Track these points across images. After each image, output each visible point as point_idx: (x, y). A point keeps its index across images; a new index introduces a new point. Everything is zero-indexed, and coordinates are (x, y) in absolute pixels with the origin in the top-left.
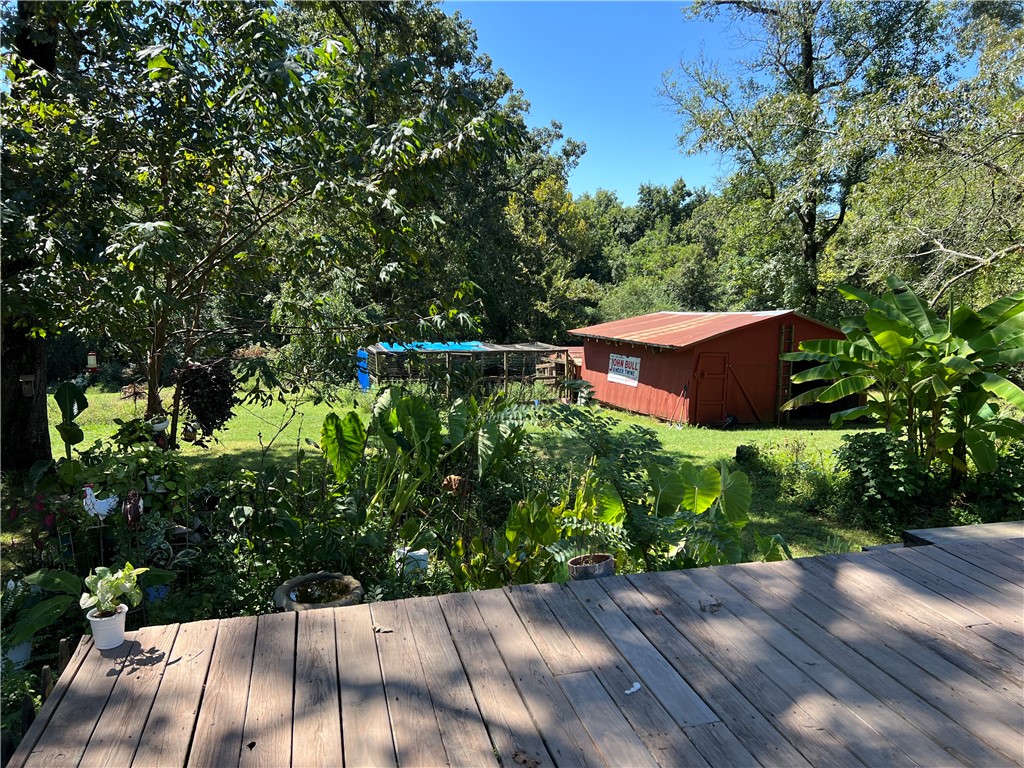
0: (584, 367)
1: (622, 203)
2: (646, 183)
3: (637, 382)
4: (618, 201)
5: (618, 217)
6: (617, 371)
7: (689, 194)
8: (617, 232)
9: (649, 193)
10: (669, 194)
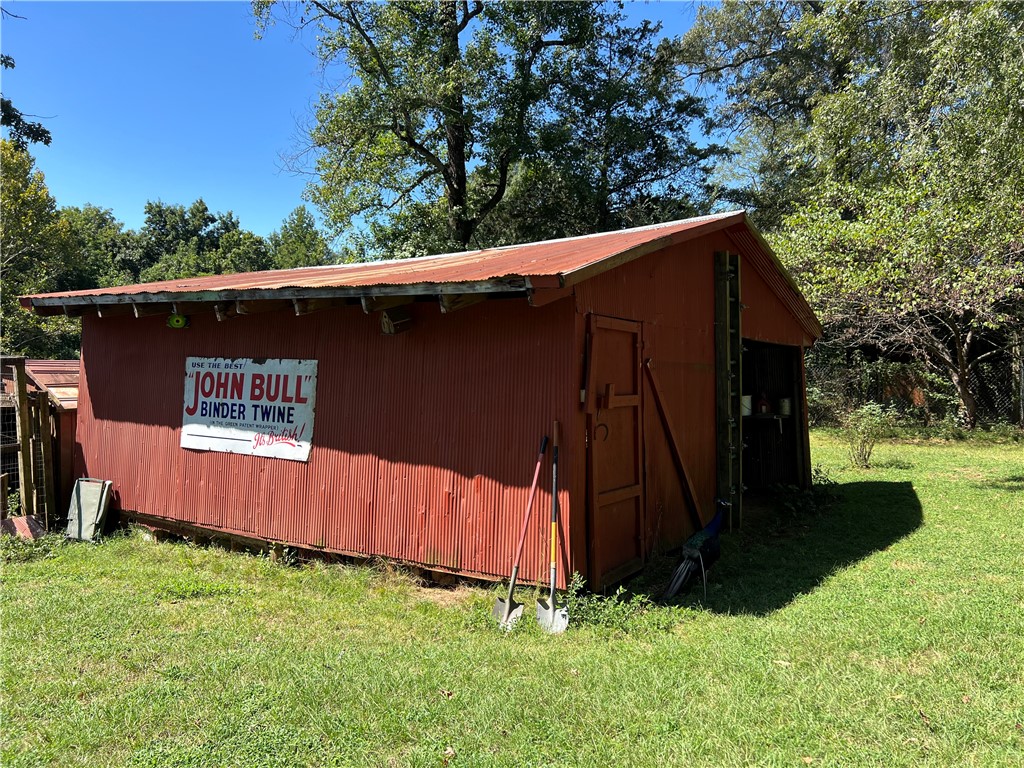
0: (86, 413)
1: (122, 224)
2: (154, 201)
3: (306, 446)
4: (115, 222)
5: (118, 241)
6: (220, 414)
7: (213, 220)
8: (118, 258)
9: (160, 213)
10: (186, 217)
